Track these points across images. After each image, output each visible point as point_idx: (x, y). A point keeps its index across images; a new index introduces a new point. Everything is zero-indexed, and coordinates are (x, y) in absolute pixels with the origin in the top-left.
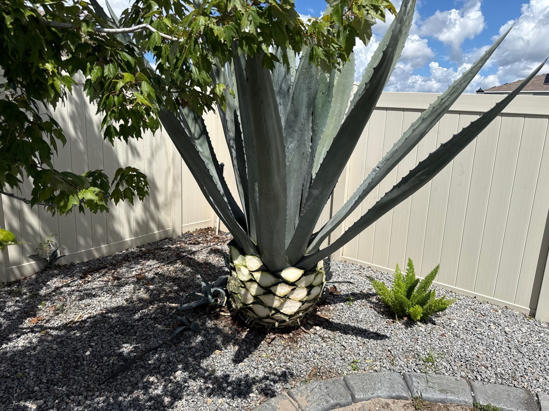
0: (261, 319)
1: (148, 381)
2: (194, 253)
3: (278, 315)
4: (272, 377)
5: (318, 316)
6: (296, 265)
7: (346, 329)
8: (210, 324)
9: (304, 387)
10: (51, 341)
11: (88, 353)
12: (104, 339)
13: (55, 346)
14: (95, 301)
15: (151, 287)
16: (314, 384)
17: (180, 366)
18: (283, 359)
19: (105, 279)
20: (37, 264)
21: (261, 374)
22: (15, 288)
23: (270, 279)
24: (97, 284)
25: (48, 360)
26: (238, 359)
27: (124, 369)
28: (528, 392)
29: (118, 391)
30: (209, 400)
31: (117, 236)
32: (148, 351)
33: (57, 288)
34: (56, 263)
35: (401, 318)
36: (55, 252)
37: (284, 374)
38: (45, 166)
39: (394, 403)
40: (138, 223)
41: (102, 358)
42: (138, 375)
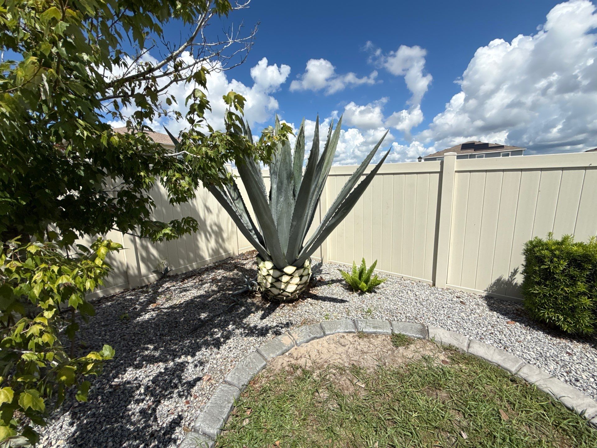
0: (276, 296)
1: (214, 332)
2: (244, 265)
3: (285, 293)
4: (281, 325)
5: (311, 293)
6: (292, 264)
7: (324, 299)
8: (249, 301)
9: (297, 329)
10: (163, 315)
11: (182, 319)
12: (192, 312)
13: (165, 317)
14: (188, 293)
15: (219, 284)
16: (303, 327)
17: (231, 323)
18: (287, 316)
19: (195, 281)
20: (157, 275)
21: (275, 324)
22: (145, 289)
23: (278, 273)
24: (190, 284)
25: (161, 324)
26: (263, 317)
27: (201, 326)
28: (423, 325)
29: (197, 337)
30: (245, 339)
31: (202, 258)
32: (215, 316)
33: (168, 288)
34: (168, 274)
35: (356, 291)
36: (167, 268)
37: (287, 324)
38: (146, 219)
39: (347, 335)
40: (213, 250)
41: (190, 321)
42: (208, 328)
